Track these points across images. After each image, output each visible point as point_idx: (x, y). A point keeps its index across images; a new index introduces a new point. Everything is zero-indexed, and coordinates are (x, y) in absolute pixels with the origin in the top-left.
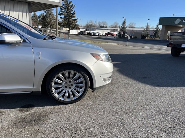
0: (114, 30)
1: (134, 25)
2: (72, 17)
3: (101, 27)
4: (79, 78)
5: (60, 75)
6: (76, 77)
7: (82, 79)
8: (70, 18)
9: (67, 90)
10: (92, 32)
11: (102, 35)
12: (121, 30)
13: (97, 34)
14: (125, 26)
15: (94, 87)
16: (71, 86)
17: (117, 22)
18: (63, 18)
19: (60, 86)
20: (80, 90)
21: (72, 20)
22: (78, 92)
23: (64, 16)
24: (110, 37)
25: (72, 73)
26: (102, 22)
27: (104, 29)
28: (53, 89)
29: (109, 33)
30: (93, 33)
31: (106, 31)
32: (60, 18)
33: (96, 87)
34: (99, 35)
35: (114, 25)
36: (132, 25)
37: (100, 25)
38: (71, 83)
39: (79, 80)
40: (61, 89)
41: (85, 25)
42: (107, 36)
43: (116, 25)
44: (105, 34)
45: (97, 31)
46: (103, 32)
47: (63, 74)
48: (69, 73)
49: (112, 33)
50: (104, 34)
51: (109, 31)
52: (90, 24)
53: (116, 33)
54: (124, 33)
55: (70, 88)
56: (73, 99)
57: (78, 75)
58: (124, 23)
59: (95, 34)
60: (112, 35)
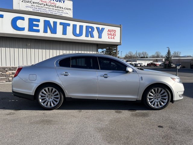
0: (157, 61)
1: (179, 54)
2: (113, 50)
3: (141, 58)
4: (164, 93)
5: (153, 90)
6: (162, 92)
7: (166, 94)
8: (112, 51)
9: (156, 100)
10: (133, 63)
11: (144, 65)
12: (166, 60)
13: (139, 65)
14: (170, 55)
15: (174, 100)
16: (158, 98)
17: (158, 52)
18: (104, 51)
19: (152, 97)
20: (164, 101)
21: (114, 52)
22: (164, 103)
23: (105, 50)
24: (153, 67)
25: (160, 89)
26: (142, 52)
27: (146, 60)
28: (148, 99)
29: (151, 63)
30: (135, 64)
31: (148, 61)
32: (102, 51)
33: (175, 100)
34: (141, 66)
35: (156, 55)
36: (176, 54)
37: (139, 56)
38: (158, 96)
39: (164, 94)
40: (152, 100)
41: (124, 57)
42: (150, 66)
43: (158, 55)
44: (148, 64)
45: (138, 62)
46: (145, 63)
47: (154, 90)
48: (158, 90)
49: (156, 63)
50: (146, 65)
51: (152, 62)
52: (129, 55)
53: (160, 63)
54: (170, 63)
55: (158, 99)
56: (160, 107)
57: (163, 91)
58: (169, 53)
59: (137, 65)
60: (155, 65)
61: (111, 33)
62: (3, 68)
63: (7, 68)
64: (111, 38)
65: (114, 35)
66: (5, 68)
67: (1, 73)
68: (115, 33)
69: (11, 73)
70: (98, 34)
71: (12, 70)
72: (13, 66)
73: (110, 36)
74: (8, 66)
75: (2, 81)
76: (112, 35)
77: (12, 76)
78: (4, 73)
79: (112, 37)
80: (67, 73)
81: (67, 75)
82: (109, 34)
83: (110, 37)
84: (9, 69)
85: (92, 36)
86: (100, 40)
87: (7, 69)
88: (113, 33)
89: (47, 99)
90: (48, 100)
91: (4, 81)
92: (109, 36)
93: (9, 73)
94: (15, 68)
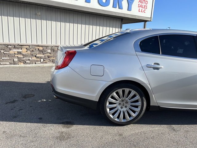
61: (142, 4)
62: (5, 45)
63: (10, 45)
64: (142, 12)
65: (146, 8)
66: (8, 45)
67: (3, 51)
68: (146, 5)
69: (16, 53)
70: (127, 5)
71: (18, 48)
72: (19, 43)
73: (141, 8)
74: (12, 42)
75: (4, 63)
76: (143, 7)
77: (17, 56)
78: (6, 51)
79: (143, 9)
80: (158, 64)
81: (158, 69)
82: (140, 5)
83: (140, 10)
84: (14, 47)
85: (121, 7)
86: (129, 13)
87: (10, 47)
88: (145, 4)
89: (119, 107)
90: (120, 109)
91: (7, 63)
92: (139, 8)
93: (13, 52)
94: (22, 45)
